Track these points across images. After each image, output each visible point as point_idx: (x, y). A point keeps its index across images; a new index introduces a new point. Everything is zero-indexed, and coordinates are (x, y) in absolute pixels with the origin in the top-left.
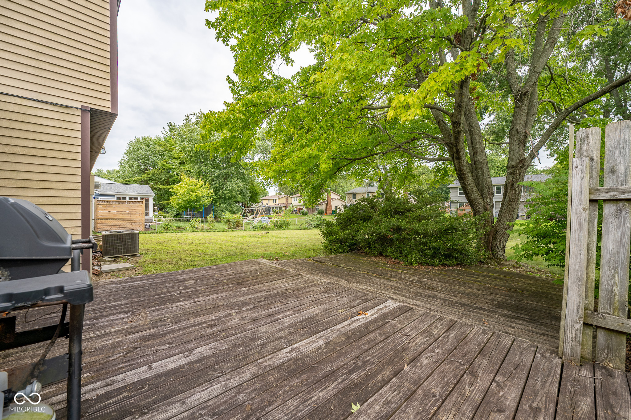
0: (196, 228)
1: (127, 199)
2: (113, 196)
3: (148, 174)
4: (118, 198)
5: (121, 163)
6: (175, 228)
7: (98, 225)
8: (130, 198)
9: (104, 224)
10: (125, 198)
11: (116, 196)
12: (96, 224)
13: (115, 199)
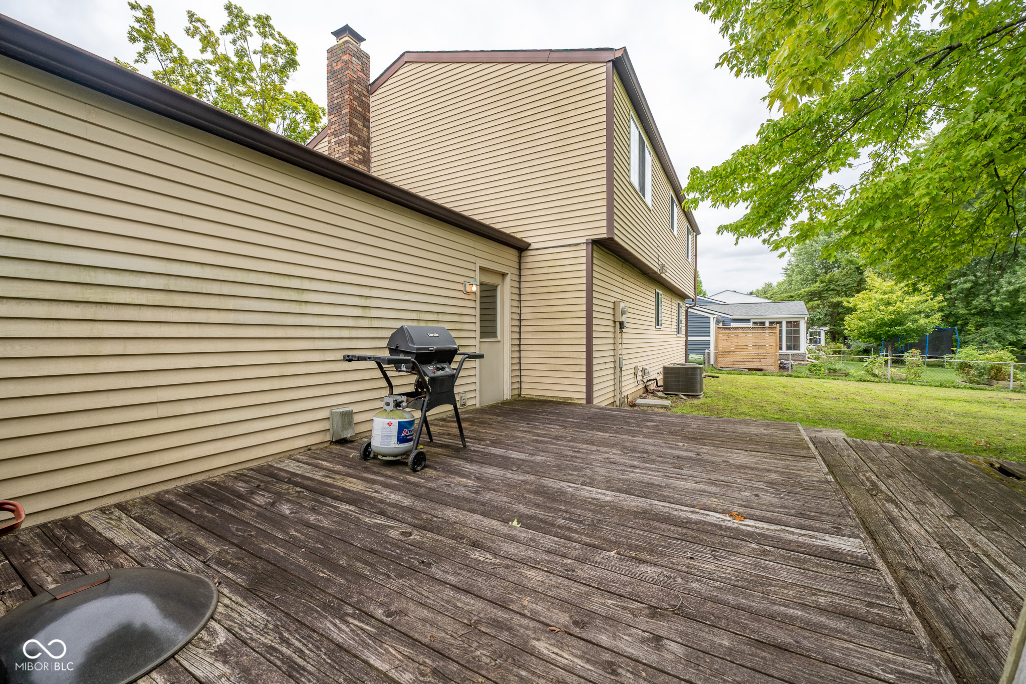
0: (874, 375)
1: (767, 325)
2: (748, 320)
3: (822, 282)
4: (754, 323)
5: (787, 269)
6: (827, 372)
7: (719, 359)
8: (771, 323)
9: (726, 359)
10: (763, 323)
11: (752, 321)
12: (716, 358)
13: (750, 325)
